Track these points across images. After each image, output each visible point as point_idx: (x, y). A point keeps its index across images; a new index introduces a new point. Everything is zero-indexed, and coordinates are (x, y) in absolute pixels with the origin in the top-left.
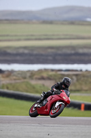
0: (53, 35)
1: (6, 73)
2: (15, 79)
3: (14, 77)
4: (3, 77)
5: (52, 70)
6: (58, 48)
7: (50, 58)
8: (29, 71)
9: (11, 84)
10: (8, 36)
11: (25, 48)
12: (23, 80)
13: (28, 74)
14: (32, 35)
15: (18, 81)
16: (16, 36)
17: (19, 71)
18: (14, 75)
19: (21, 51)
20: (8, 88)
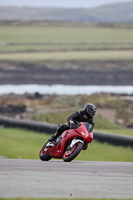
0: (114, 44)
1: (46, 98)
2: (58, 108)
3: (58, 105)
4: (41, 104)
5: (113, 95)
6: (121, 62)
7: (110, 77)
8: (79, 96)
9: (52, 114)
10: (48, 44)
11: (74, 62)
12: (69, 109)
13: (78, 100)
14: (83, 44)
15: (63, 110)
16: (60, 44)
17: (64, 95)
18: (57, 102)
19: (67, 66)
20: (47, 120)
